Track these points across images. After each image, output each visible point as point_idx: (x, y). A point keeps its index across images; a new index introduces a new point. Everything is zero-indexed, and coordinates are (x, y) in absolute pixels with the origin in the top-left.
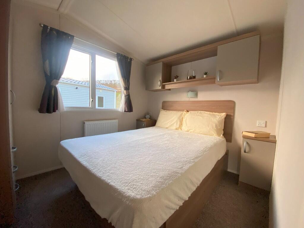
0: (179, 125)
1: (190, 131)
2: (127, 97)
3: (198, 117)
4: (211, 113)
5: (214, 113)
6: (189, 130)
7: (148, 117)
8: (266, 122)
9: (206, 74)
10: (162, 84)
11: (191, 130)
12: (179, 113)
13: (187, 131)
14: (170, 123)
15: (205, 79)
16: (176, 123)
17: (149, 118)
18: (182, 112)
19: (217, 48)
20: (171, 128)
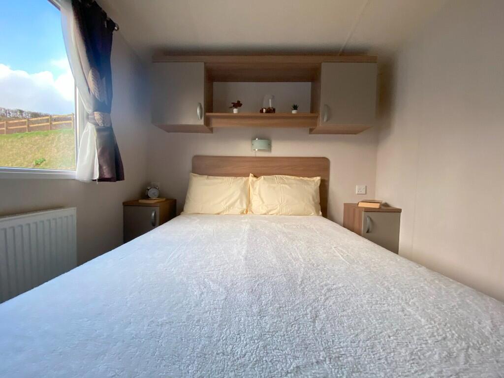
0: (247, 205)
1: (270, 213)
2: (106, 133)
3: (281, 185)
4: (298, 178)
5: (301, 178)
6: (270, 211)
7: (154, 193)
8: (366, 187)
9: (295, 108)
10: (205, 114)
11: (275, 209)
12: (241, 181)
13: (265, 214)
14: (226, 203)
15: (294, 117)
16: (239, 201)
17: (159, 197)
18: (245, 179)
19: (321, 66)
20: (230, 213)
